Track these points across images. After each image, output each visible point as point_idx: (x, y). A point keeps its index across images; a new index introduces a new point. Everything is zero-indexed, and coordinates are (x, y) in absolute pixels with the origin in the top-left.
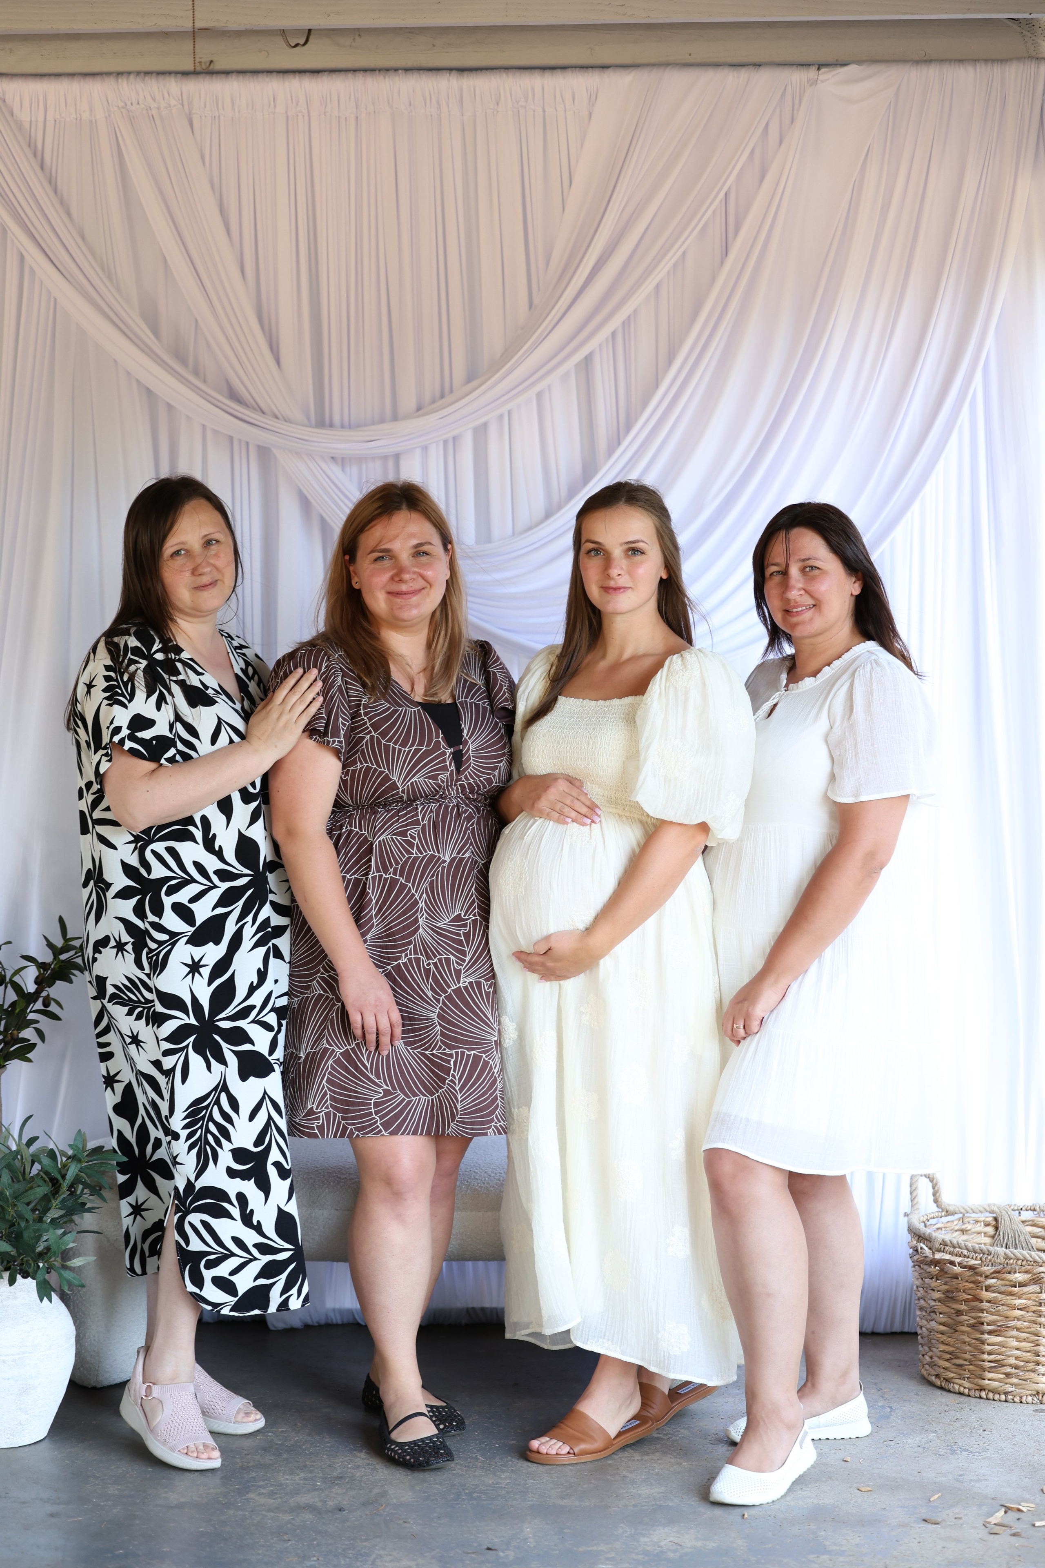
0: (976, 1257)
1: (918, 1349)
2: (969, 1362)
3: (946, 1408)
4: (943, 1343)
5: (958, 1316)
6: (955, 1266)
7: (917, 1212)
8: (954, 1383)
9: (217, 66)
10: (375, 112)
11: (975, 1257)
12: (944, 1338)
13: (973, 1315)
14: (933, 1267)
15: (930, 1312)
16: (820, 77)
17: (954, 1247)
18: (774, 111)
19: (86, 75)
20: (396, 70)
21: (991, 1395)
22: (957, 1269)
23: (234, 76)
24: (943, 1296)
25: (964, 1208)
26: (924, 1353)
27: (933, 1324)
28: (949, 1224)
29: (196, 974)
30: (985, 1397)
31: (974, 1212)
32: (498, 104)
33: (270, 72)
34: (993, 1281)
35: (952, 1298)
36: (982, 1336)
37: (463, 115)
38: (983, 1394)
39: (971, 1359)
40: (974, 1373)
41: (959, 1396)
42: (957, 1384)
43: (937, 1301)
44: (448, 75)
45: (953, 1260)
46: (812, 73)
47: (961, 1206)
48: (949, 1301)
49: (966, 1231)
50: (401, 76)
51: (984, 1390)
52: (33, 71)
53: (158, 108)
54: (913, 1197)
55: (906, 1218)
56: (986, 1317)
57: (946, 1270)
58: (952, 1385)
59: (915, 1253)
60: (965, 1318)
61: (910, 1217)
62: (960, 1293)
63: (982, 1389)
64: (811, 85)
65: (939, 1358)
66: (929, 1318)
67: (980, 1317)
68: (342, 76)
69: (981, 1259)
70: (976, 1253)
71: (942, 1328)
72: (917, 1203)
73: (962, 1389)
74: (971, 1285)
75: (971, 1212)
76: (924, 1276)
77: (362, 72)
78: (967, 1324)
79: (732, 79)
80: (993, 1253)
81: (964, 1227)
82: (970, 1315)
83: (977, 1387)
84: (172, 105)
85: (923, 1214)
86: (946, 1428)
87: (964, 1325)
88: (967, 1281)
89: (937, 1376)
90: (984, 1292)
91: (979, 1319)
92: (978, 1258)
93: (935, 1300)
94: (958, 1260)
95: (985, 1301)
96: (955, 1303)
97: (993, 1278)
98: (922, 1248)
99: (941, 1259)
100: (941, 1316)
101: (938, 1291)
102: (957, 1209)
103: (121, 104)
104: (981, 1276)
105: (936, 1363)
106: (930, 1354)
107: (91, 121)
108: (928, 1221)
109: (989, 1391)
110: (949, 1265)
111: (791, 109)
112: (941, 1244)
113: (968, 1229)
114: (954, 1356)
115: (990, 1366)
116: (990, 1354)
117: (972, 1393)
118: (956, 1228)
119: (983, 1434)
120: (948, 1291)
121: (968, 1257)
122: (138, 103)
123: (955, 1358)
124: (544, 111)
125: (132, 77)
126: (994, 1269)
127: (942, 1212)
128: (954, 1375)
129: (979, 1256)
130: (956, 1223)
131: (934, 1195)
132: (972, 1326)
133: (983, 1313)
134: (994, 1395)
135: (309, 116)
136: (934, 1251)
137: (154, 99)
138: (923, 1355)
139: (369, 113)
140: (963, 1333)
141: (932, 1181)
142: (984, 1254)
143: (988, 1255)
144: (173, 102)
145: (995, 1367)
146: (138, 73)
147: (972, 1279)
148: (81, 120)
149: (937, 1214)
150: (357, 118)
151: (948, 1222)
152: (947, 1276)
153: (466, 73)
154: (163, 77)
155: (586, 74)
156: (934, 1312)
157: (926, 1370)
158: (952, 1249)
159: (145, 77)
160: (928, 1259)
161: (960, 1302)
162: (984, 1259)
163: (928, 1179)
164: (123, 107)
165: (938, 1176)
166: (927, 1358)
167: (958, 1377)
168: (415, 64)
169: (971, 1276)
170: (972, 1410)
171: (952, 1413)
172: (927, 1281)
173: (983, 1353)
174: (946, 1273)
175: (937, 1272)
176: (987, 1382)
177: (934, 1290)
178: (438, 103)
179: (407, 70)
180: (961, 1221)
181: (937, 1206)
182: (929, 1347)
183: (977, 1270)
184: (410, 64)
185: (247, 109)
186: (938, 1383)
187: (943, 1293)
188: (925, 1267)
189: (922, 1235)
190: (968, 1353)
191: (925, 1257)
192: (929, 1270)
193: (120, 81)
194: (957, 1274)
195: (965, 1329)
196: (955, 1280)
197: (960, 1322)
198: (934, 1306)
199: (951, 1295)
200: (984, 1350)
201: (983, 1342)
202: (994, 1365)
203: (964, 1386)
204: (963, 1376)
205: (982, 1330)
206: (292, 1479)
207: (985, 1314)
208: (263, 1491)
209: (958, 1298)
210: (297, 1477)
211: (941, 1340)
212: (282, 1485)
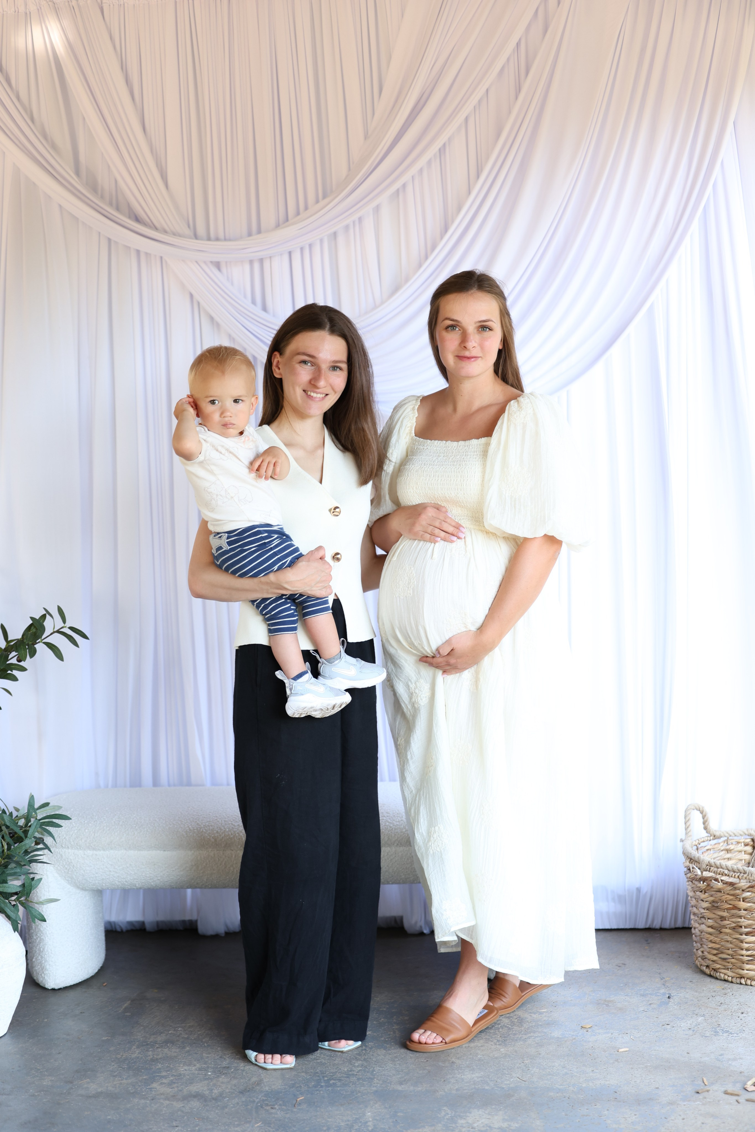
0: (735, 875)
1: (693, 945)
2: (731, 956)
3: (713, 994)
4: (711, 941)
5: (722, 921)
6: (719, 882)
7: (690, 838)
8: (720, 973)
11: (733, 875)
12: (712, 938)
13: (734, 920)
14: (702, 882)
15: (701, 918)
17: (718, 868)
21: (749, 982)
22: (720, 885)
24: (710, 905)
25: (727, 833)
26: (697, 948)
27: (703, 927)
28: (716, 846)
30: (744, 983)
31: (735, 836)
34: (748, 894)
35: (717, 907)
36: (741, 936)
38: (743, 981)
39: (732, 954)
40: (735, 964)
41: (724, 982)
42: (722, 973)
43: (706, 909)
45: (717, 877)
47: (726, 831)
48: (715, 909)
49: (730, 850)
51: (744, 978)
54: (687, 827)
55: (682, 843)
56: (744, 922)
57: (712, 886)
58: (718, 974)
59: (688, 871)
60: (727, 922)
61: (684, 842)
62: (723, 903)
63: (742, 977)
65: (709, 953)
66: (700, 922)
67: (739, 922)
69: (738, 877)
70: (734, 872)
71: (710, 930)
72: (690, 831)
73: (726, 977)
74: (731, 897)
75: (734, 835)
76: (696, 889)
78: (729, 927)
80: (747, 872)
81: (728, 847)
82: (731, 920)
83: (738, 976)
85: (695, 839)
86: (712, 1012)
87: (727, 928)
88: (728, 894)
89: (707, 966)
90: (742, 903)
91: (738, 924)
92: (736, 876)
93: (704, 909)
94: (720, 877)
95: (742, 910)
96: (720, 911)
97: (748, 892)
98: (693, 868)
99: (708, 877)
100: (709, 920)
101: (706, 901)
102: (722, 834)
104: (739, 889)
105: (706, 956)
106: (702, 949)
108: (700, 844)
109: (747, 978)
110: (714, 881)
112: (707, 865)
113: (731, 848)
114: (720, 951)
115: (747, 959)
116: (747, 950)
117: (734, 980)
118: (722, 848)
119: (742, 1016)
120: (713, 902)
121: (729, 876)
123: (721, 953)
126: (749, 884)
127: (711, 836)
128: (720, 966)
129: (737, 875)
130: (722, 844)
131: (704, 823)
132: (734, 929)
133: (741, 918)
134: (751, 981)
136: (702, 870)
138: (697, 950)
140: (727, 934)
141: (702, 813)
142: (741, 873)
143: (744, 873)
145: (752, 960)
147: (732, 892)
148: (18, 12)
149: (706, 838)
151: (715, 844)
152: (713, 890)
156: (703, 917)
157: (699, 961)
158: (716, 869)
160: (698, 877)
161: (724, 910)
162: (740, 877)
163: (699, 812)
165: (707, 809)
166: (700, 953)
167: (723, 967)
169: (731, 890)
170: (734, 995)
171: (718, 998)
172: (698, 893)
173: (742, 949)
174: (712, 887)
175: (705, 887)
176: (745, 972)
177: (703, 901)
180: (726, 843)
181: (707, 832)
182: (701, 944)
183: (735, 886)
186: (708, 971)
187: (710, 903)
188: (696, 883)
189: (693, 858)
190: (730, 949)
191: (696, 875)
192: (699, 885)
194: (720, 889)
195: (727, 931)
196: (719, 893)
197: (725, 926)
198: (704, 913)
199: (716, 905)
200: (743, 947)
201: (742, 942)
202: (751, 958)
203: (728, 974)
204: (727, 967)
205: (741, 931)
206: (189, 1070)
207: (743, 920)
208: (164, 1081)
209: (721, 907)
210: (194, 1068)
211: (710, 940)
212: (180, 1075)
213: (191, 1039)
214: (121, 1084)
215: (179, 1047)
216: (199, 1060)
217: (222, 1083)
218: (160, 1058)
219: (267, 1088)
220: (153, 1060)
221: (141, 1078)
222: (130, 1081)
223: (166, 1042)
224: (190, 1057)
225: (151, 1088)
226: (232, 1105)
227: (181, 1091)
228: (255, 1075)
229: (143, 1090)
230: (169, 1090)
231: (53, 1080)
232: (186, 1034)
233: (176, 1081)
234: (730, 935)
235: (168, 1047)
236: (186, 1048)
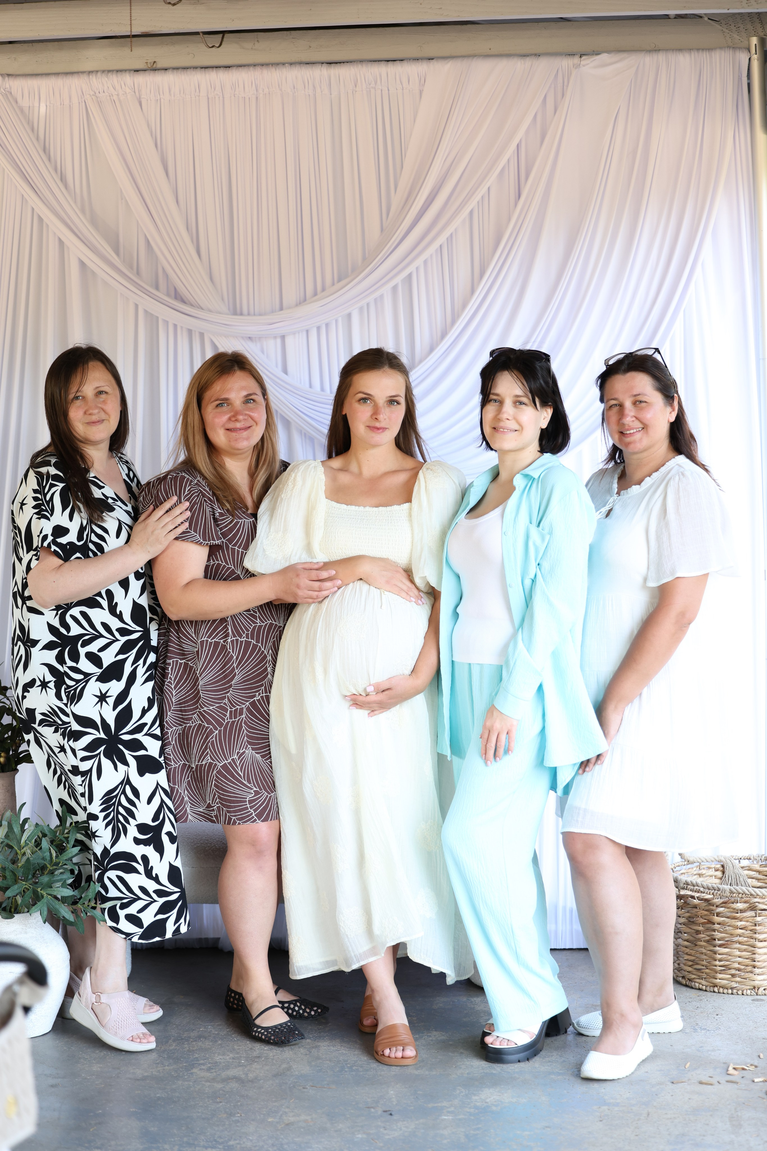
0: (710, 893)
2: (706, 967)
3: (690, 1000)
4: (687, 954)
5: (697, 934)
6: (695, 899)
8: (695, 982)
9: (159, 65)
10: (269, 93)
11: (708, 893)
12: (688, 950)
13: (708, 933)
15: (678, 932)
16: (582, 63)
17: (694, 886)
18: (550, 87)
19: (67, 74)
20: (284, 64)
21: (721, 990)
22: (696, 901)
23: (170, 71)
24: (686, 921)
25: (700, 859)
28: (690, 870)
29: (104, 703)
30: (717, 991)
31: (707, 861)
32: (356, 86)
33: (195, 68)
34: (722, 909)
35: (693, 922)
36: (714, 948)
37: (331, 94)
38: (716, 989)
39: (707, 965)
40: (708, 974)
41: (699, 991)
42: (697, 982)
44: (320, 66)
45: (694, 895)
46: (576, 60)
47: (699, 857)
48: (691, 924)
49: (702, 875)
50: (287, 68)
51: (717, 986)
52: (31, 72)
53: (118, 95)
56: (717, 935)
57: (688, 903)
58: (694, 983)
60: (702, 936)
62: (698, 918)
63: (715, 986)
64: (576, 68)
65: (685, 964)
67: (713, 935)
68: (246, 69)
69: (713, 894)
70: (709, 889)
71: (686, 943)
73: (701, 986)
74: (706, 913)
75: (705, 861)
77: (260, 66)
78: (704, 940)
79: (520, 65)
80: (721, 889)
81: (700, 872)
82: (706, 933)
83: (712, 985)
84: (127, 93)
86: (690, 1014)
87: (701, 941)
88: (703, 910)
89: (683, 977)
90: (715, 917)
91: (712, 937)
92: (711, 893)
93: (681, 924)
94: (696, 895)
95: (716, 924)
96: (695, 925)
97: (722, 907)
99: (685, 895)
100: (685, 935)
101: (683, 917)
102: (695, 859)
103: (92, 93)
104: (713, 906)
105: (682, 968)
107: (70, 106)
108: (675, 868)
109: (720, 987)
110: (690, 899)
111: (562, 85)
112: (684, 884)
113: (703, 873)
115: (720, 969)
116: (720, 961)
117: (708, 989)
118: (695, 873)
119: (717, 1017)
120: (690, 917)
121: (704, 893)
122: (104, 92)
123: (695, 964)
124: (388, 90)
125: (99, 74)
126: (722, 901)
127: (685, 861)
128: (695, 976)
130: (695, 869)
132: (707, 941)
133: (715, 932)
134: (723, 990)
135: (223, 97)
136: (679, 888)
137: (114, 89)
139: (266, 94)
140: (701, 946)
142: (715, 890)
143: (718, 891)
144: (128, 90)
145: (724, 970)
146: (103, 71)
147: (707, 908)
148: (64, 104)
149: (681, 863)
150: (257, 98)
151: (689, 869)
152: (690, 906)
153: (333, 65)
154: (121, 73)
155: (418, 64)
156: (680, 932)
158: (692, 887)
159: (108, 72)
161: (699, 925)
162: (715, 894)
164: (93, 95)
167: (698, 977)
168: (297, 60)
169: (706, 906)
170: (708, 1001)
171: (694, 1003)
173: (716, 960)
174: (688, 904)
175: (682, 904)
176: (718, 981)
178: (314, 87)
179: (291, 64)
180: (699, 868)
181: (681, 858)
183: (710, 902)
184: (293, 60)
185: (180, 94)
186: (684, 982)
187: (687, 919)
190: (705, 960)
193: (91, 76)
194: (696, 905)
195: (703, 943)
196: (695, 909)
197: (699, 939)
198: (681, 928)
199: (692, 920)
200: (716, 958)
201: (715, 953)
202: (723, 968)
203: (702, 984)
204: (701, 977)
205: (715, 944)
206: (224, 1058)
207: (717, 933)
208: (203, 1067)
209: (697, 922)
210: (228, 1057)
211: (686, 952)
212: (216, 1062)
213: (221, 1035)
214: (164, 1069)
215: (211, 1041)
216: (231, 1051)
217: (256, 1069)
218: (196, 1050)
219: (297, 1073)
220: (189, 1051)
221: (181, 1065)
222: (172, 1067)
223: (199, 1037)
224: (223, 1049)
225: (192, 1073)
226: (267, 1086)
227: (219, 1075)
228: (284, 1062)
229: (185, 1074)
230: (208, 1074)
231: (101, 1067)
232: (216, 1031)
233: (214, 1068)
234: (705, 947)
235: (201, 1041)
236: (218, 1042)
